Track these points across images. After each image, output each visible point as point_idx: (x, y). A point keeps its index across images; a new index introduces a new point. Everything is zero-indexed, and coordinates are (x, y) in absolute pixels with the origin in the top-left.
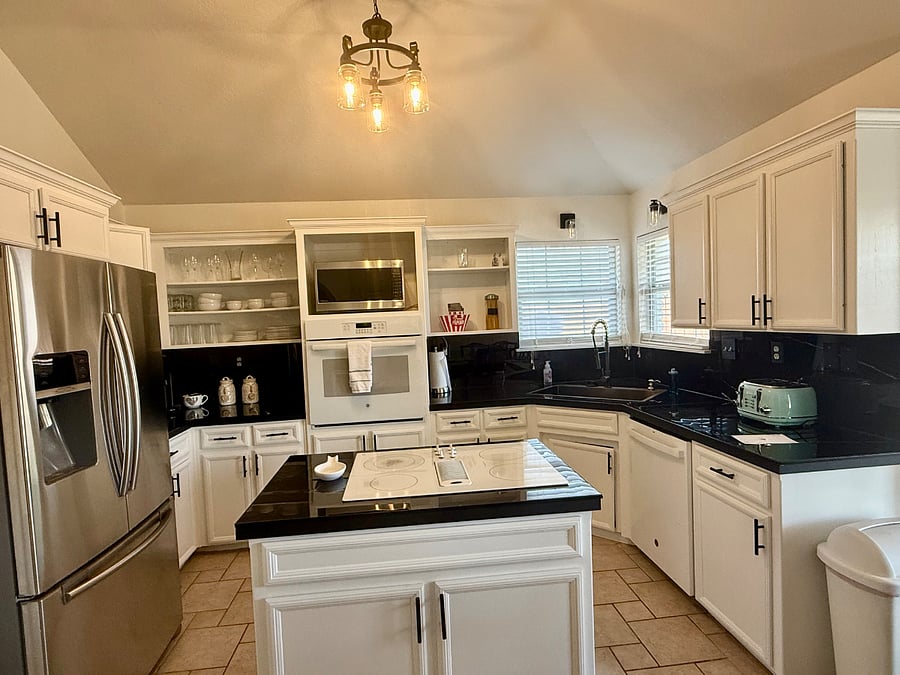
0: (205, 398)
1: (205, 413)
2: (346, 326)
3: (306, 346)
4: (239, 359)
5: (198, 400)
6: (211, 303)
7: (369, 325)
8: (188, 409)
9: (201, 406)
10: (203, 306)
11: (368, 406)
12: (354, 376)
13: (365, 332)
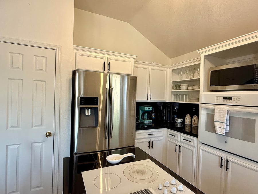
0: (182, 120)
1: (182, 126)
2: (218, 98)
3: (200, 106)
4: (194, 109)
5: (179, 120)
6: (184, 87)
7: (230, 98)
8: (176, 122)
9: (180, 123)
10: (181, 88)
11: (226, 142)
12: (216, 124)
13: (228, 102)
